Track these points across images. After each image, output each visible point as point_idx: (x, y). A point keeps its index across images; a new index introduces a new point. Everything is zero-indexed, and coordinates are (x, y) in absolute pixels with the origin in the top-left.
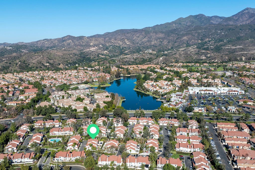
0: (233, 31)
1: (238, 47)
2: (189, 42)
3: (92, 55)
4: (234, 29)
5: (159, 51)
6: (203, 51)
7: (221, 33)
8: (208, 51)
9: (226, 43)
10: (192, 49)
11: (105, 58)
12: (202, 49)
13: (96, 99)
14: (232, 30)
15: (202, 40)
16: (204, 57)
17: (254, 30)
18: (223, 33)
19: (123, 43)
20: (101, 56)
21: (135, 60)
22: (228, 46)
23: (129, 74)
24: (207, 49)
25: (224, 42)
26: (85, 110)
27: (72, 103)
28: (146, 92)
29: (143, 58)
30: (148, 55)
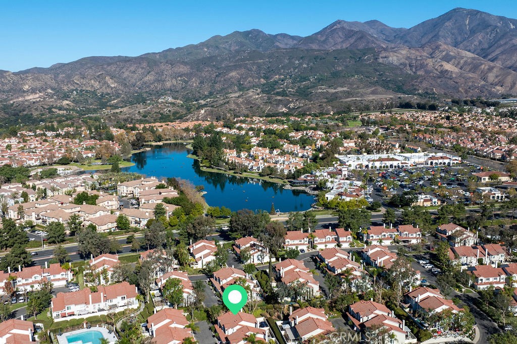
0: (324, 60)
1: (340, 89)
2: (242, 83)
3: (36, 109)
4: (325, 57)
5: (187, 99)
6: (279, 98)
7: (301, 64)
8: (288, 98)
9: (314, 83)
10: (255, 95)
11: (68, 115)
12: (274, 94)
13: (126, 196)
14: (321, 59)
15: (266, 78)
16: (284, 109)
17: (359, 60)
18: (305, 66)
19: (101, 84)
20: (57, 110)
21: (145, 116)
22: (321, 89)
23: (159, 141)
24: (283, 94)
25: (310, 81)
26: (122, 225)
27: (70, 211)
28: (241, 174)
29: (159, 112)
30: (168, 106)
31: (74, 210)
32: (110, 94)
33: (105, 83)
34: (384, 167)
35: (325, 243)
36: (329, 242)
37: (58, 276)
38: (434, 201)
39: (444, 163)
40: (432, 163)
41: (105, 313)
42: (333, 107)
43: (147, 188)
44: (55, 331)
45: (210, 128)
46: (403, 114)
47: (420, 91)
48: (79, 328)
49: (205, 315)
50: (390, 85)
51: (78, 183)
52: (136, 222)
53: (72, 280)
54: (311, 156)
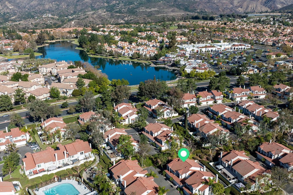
1: (153, 9)
2: (93, 6)
5: (60, 16)
6: (118, 14)
8: (123, 15)
9: (137, 6)
10: (102, 13)
12: (114, 12)
13: (46, 75)
15: (108, 3)
16: (122, 21)
19: (3, 7)
21: (36, 26)
22: (142, 9)
23: (52, 40)
24: (119, 12)
25: (135, 4)
26: (54, 95)
27: (11, 86)
28: (117, 58)
29: (45, 23)
30: (50, 20)
31: (14, 86)
32: (9, 13)
33: (6, 6)
34: (207, 51)
35: (207, 100)
36: (209, 100)
37: (19, 138)
38: (255, 70)
39: (242, 48)
40: (234, 48)
41: (70, 167)
42: (151, 19)
43: (61, 69)
44: (32, 187)
45: (84, 31)
46: (198, 22)
47: (198, 11)
48: (51, 183)
49: (150, 161)
50: (181, 7)
51: (9, 67)
52: (64, 92)
53: (30, 139)
54: (159, 46)
